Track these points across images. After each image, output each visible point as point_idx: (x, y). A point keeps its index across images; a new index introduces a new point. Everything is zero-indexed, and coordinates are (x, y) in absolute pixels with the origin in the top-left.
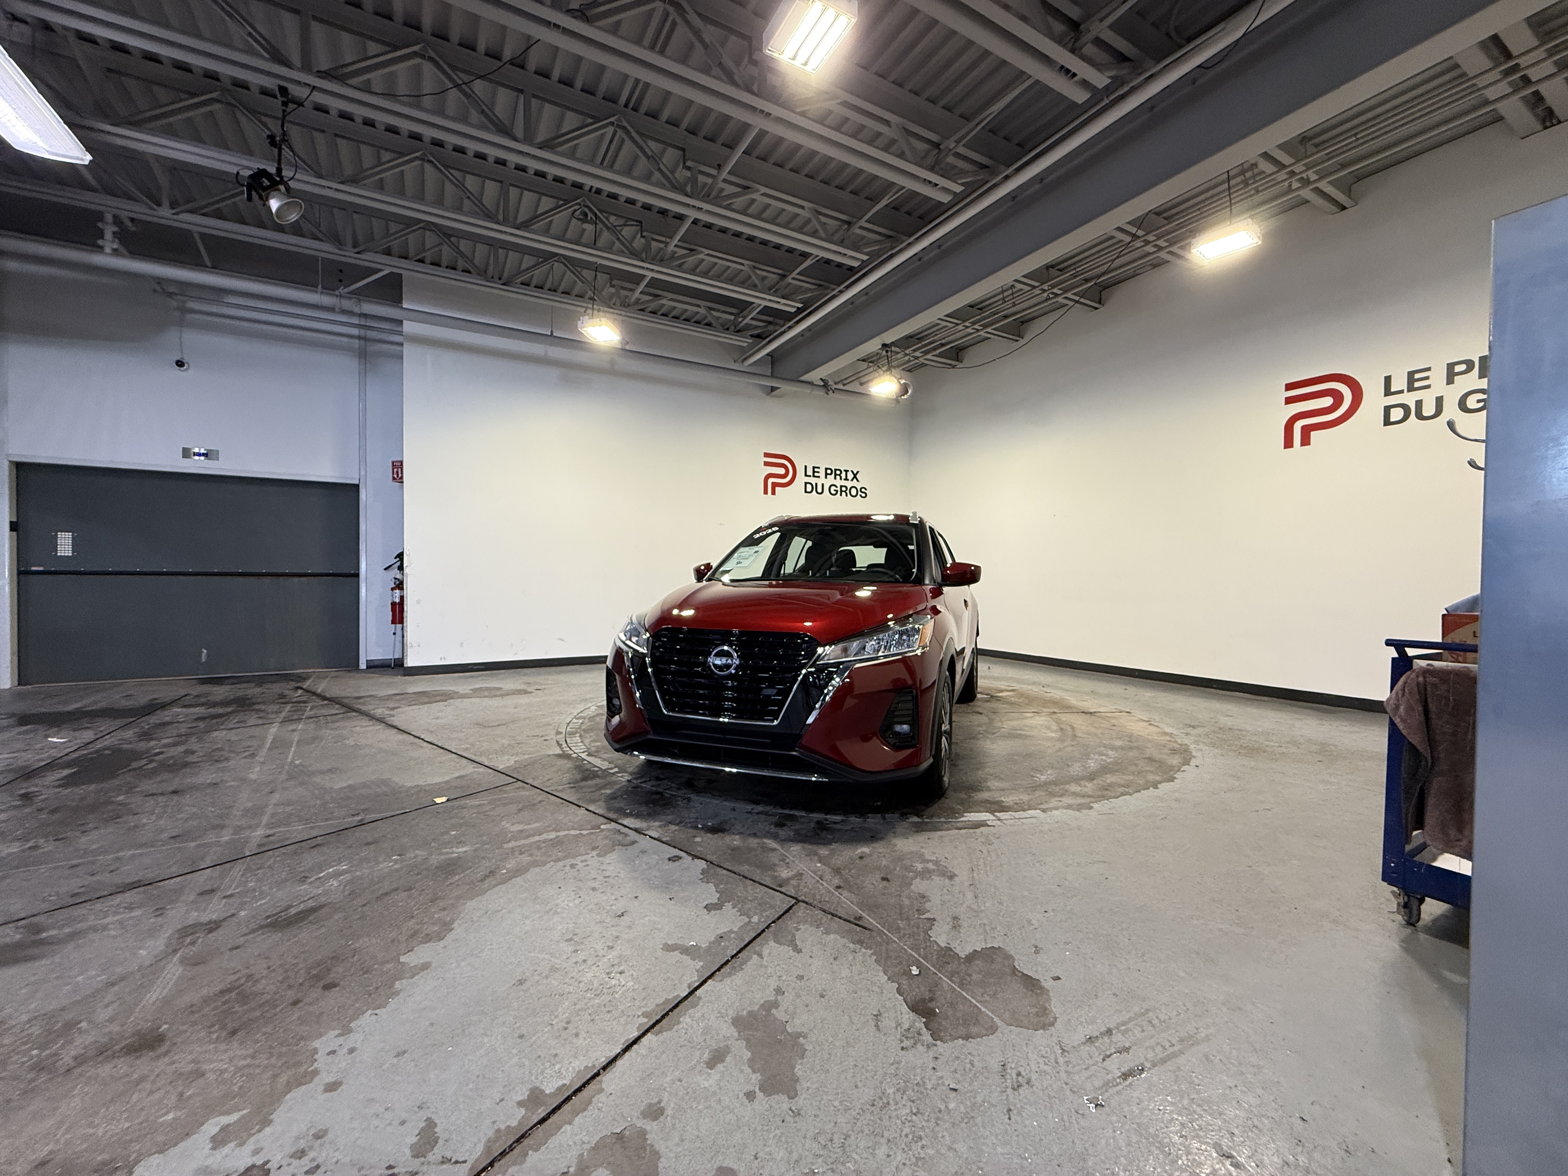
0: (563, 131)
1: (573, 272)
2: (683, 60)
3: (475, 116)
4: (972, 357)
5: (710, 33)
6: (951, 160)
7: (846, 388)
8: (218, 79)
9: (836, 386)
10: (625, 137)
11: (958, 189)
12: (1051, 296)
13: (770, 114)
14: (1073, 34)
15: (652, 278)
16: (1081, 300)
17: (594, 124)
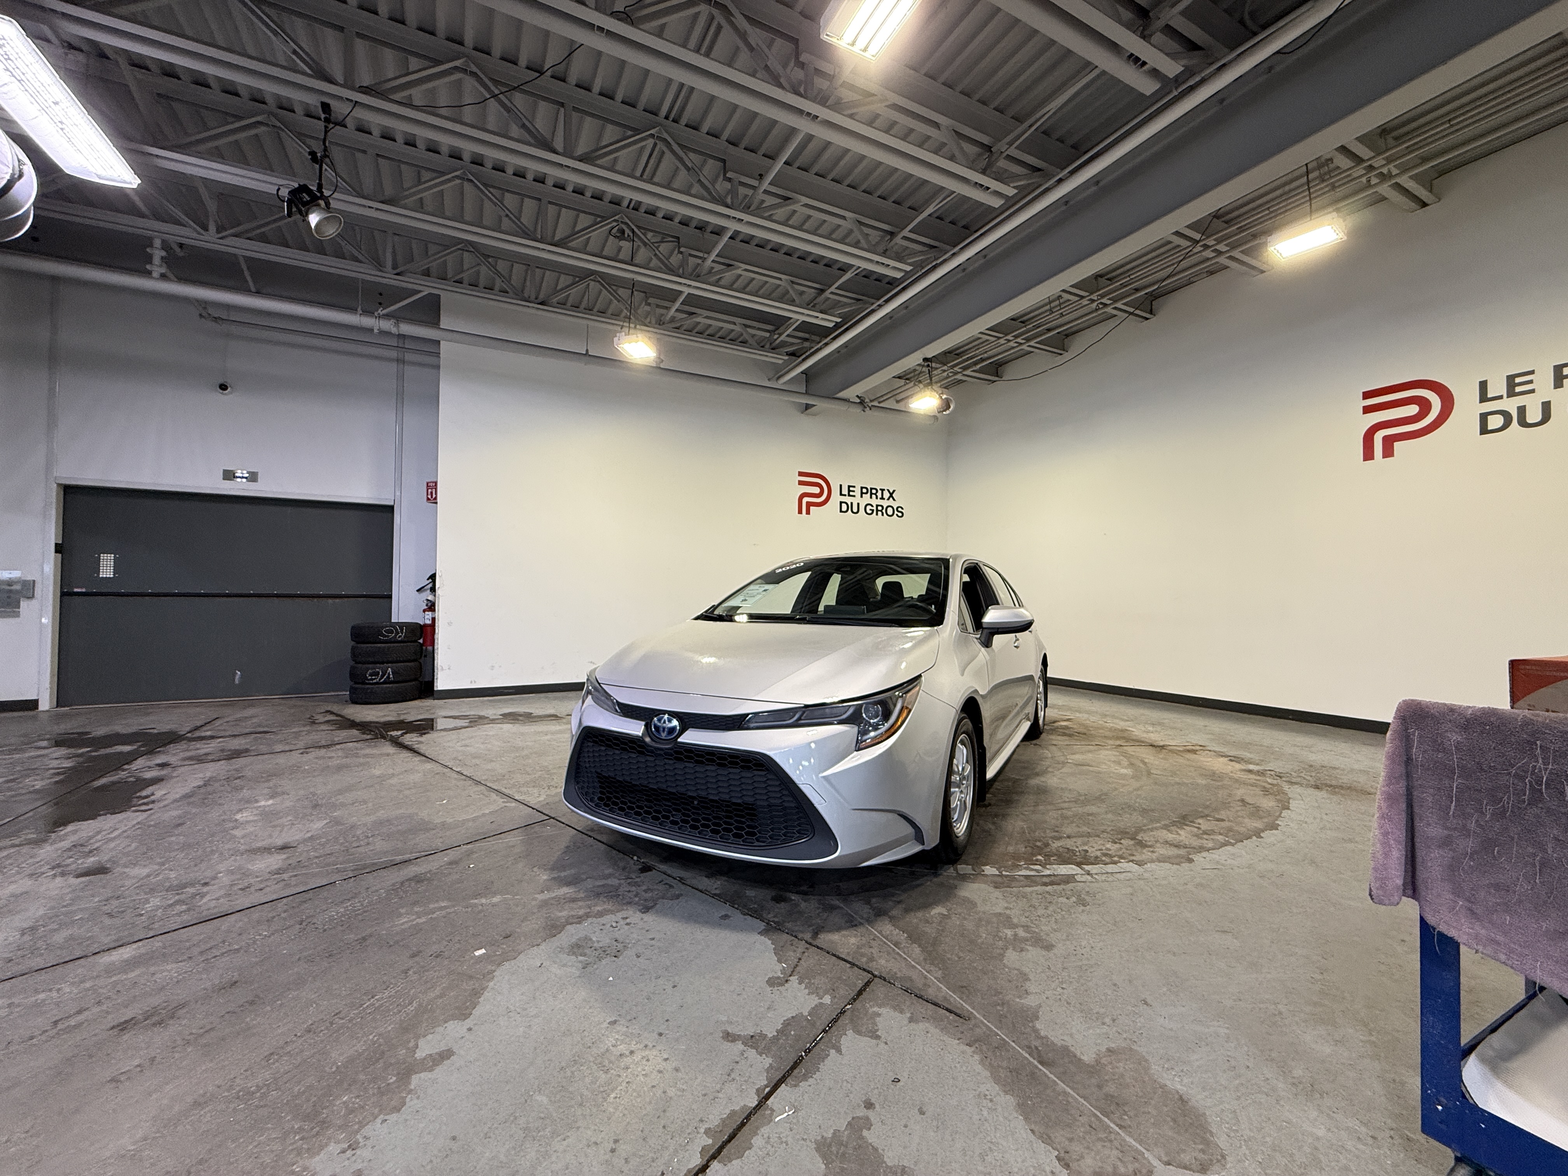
0: (604, 143)
1: (609, 292)
2: (729, 62)
3: (515, 131)
4: (1010, 372)
5: (756, 36)
6: (1002, 163)
7: (881, 405)
8: (263, 101)
9: (873, 404)
10: (665, 149)
11: (1010, 191)
12: (1101, 306)
13: (817, 117)
14: (1141, 21)
15: (689, 294)
16: (1132, 310)
17: (633, 136)
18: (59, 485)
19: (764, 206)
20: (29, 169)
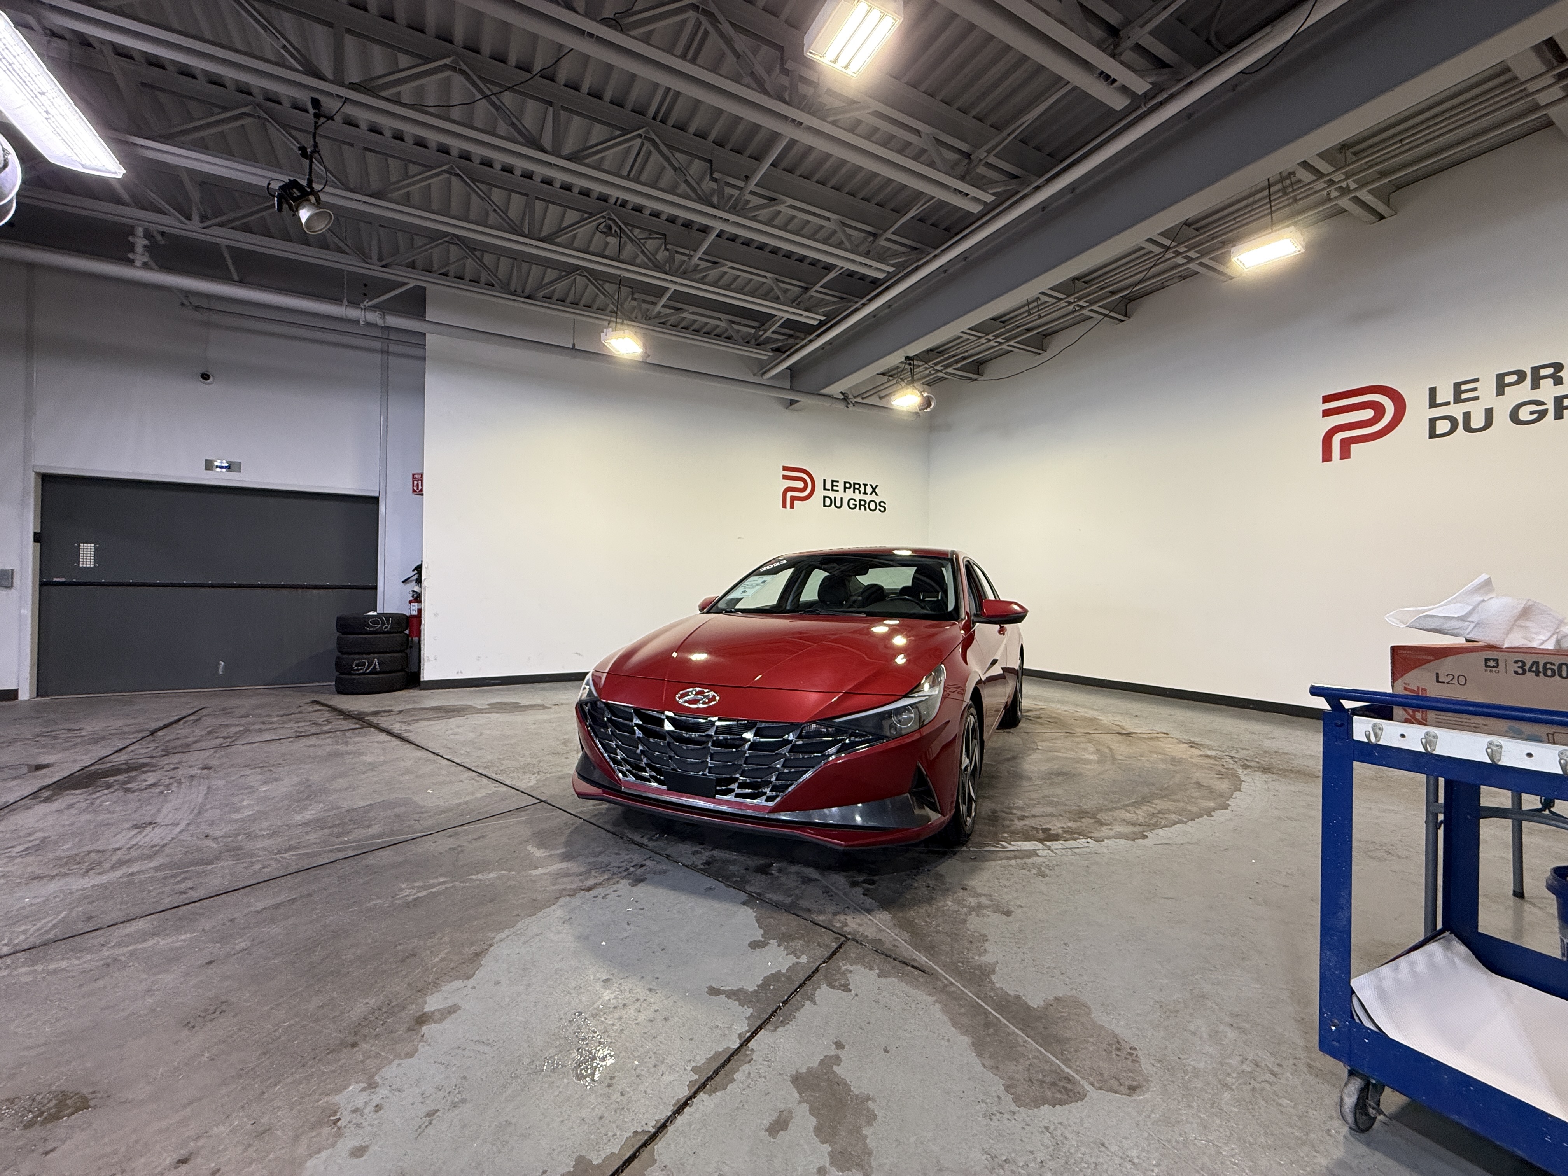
0: (592, 143)
1: (595, 286)
2: (714, 69)
3: (503, 128)
4: (992, 370)
5: (741, 43)
6: (981, 170)
7: (865, 401)
8: (250, 94)
9: (856, 400)
10: (652, 149)
11: (989, 198)
12: (1077, 308)
13: (801, 124)
14: (1111, 40)
15: (676, 290)
16: (1107, 312)
17: (621, 136)
18: (37, 474)
19: (750, 205)
20: (13, 158)
